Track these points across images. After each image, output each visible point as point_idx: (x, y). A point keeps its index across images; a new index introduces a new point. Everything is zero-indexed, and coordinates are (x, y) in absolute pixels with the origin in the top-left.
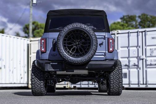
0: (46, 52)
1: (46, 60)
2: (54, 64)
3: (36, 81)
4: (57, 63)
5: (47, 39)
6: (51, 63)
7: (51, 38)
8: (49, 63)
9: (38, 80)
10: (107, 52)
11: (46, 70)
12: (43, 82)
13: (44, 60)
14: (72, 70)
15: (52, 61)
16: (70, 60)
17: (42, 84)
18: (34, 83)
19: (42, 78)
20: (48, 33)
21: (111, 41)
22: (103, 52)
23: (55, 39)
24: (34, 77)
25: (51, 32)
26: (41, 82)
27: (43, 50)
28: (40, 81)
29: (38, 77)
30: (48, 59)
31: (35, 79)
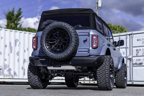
3: (31, 75)
4: (45, 59)
5: (38, 37)
9: (33, 75)
10: (91, 48)
11: (35, 66)
12: (37, 76)
16: (51, 56)
17: (36, 78)
18: (30, 77)
19: (36, 73)
21: (95, 37)
22: (87, 49)
26: (36, 77)
27: (34, 47)
28: (35, 75)
29: (33, 72)
30: (38, 55)
31: (30, 73)
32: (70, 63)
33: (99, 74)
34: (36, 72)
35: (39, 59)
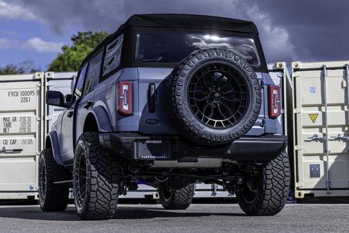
0: (132, 115)
1: (134, 132)
2: (154, 142)
3: (102, 183)
4: (160, 142)
5: (136, 83)
6: (148, 142)
7: (145, 81)
8: (143, 141)
9: (107, 182)
10: (267, 116)
11: (136, 158)
12: (117, 185)
13: (128, 132)
14: (194, 158)
15: (148, 135)
16: (205, 133)
18: (95, 189)
19: (115, 178)
20: (136, 69)
21: (275, 92)
22: (260, 118)
23: (154, 84)
24: (96, 175)
25: (142, 67)
26: (113, 187)
27: (126, 108)
28: (111, 182)
29: (105, 173)
30: (137, 130)
31: (99, 178)
32: (229, 152)
33: (270, 177)
34: (115, 174)
35: (145, 140)
